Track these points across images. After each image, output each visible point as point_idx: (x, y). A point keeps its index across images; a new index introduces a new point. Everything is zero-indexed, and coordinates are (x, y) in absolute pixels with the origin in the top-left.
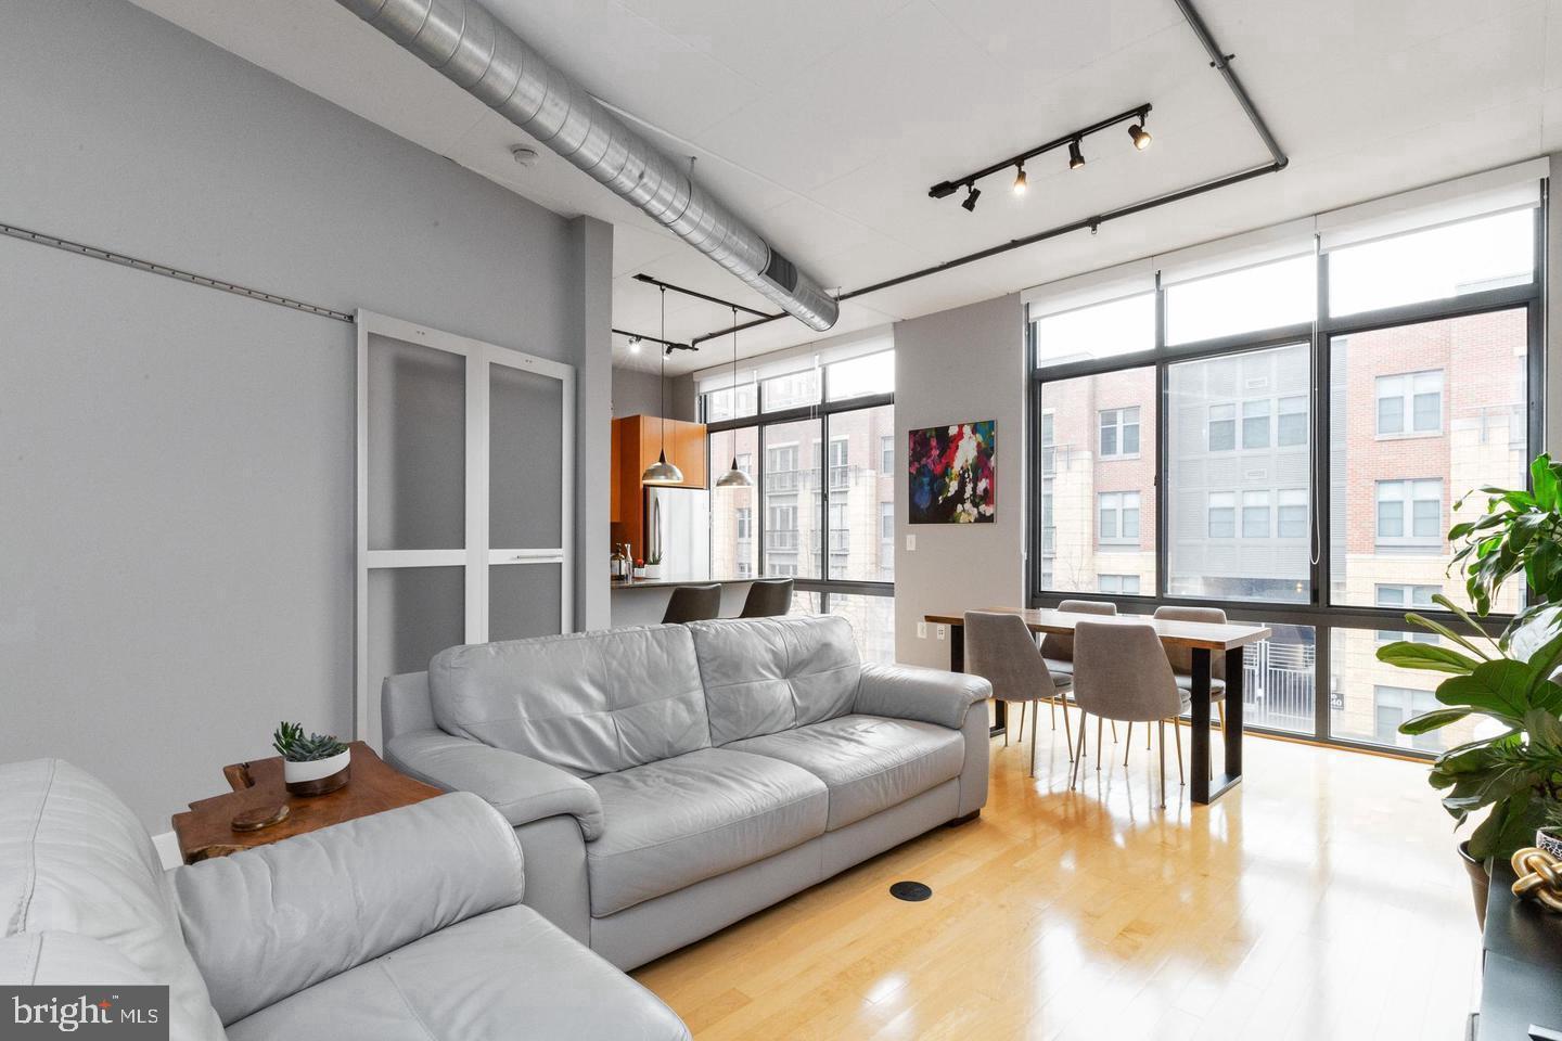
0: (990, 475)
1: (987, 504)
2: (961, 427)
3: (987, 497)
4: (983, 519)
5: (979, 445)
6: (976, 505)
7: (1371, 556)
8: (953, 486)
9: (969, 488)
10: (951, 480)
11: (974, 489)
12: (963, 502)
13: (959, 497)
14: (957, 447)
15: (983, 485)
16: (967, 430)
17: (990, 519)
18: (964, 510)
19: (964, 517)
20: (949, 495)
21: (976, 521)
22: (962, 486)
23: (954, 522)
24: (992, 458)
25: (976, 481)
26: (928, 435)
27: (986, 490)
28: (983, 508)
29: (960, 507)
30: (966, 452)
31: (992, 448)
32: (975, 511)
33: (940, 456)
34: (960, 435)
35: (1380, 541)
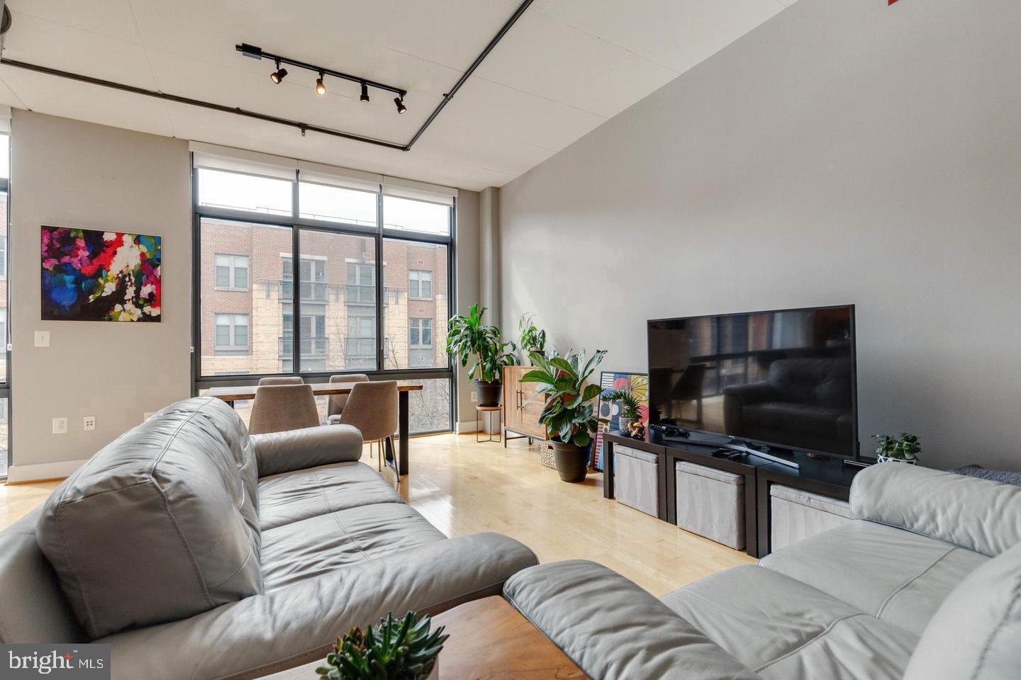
0: (158, 282)
1: (153, 306)
2: (120, 235)
3: (154, 300)
4: (146, 318)
5: (143, 255)
6: (138, 305)
7: (212, 357)
8: (110, 288)
9: (130, 292)
10: (107, 281)
11: (137, 292)
12: (123, 302)
13: (118, 297)
14: (115, 253)
15: (147, 290)
16: (128, 240)
17: (157, 319)
18: (124, 310)
19: (123, 316)
20: (104, 295)
21: (139, 320)
22: (122, 287)
23: (110, 320)
24: (159, 268)
25: (139, 286)
26: (72, 235)
27: (151, 294)
28: (147, 309)
29: (118, 307)
30: (127, 258)
31: (159, 260)
32: (138, 312)
33: (91, 257)
34: (119, 242)
35: (218, 348)
